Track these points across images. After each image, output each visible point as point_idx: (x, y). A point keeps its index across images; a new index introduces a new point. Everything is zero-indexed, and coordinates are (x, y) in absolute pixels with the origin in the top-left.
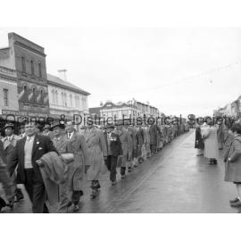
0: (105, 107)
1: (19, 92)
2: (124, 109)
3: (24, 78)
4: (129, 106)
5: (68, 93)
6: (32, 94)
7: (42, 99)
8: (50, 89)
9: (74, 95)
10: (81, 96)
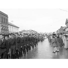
1: (1, 27)
4: (30, 31)
6: (4, 28)
8: (9, 26)
9: (15, 28)
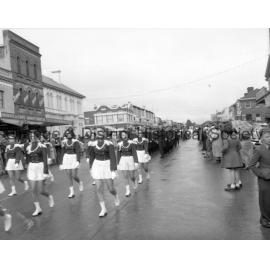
0: (99, 111)
1: (15, 94)
2: (120, 113)
3: (19, 79)
4: (125, 110)
5: (63, 96)
6: (27, 97)
7: (37, 102)
8: (45, 91)
9: (69, 98)
10: (76, 100)
